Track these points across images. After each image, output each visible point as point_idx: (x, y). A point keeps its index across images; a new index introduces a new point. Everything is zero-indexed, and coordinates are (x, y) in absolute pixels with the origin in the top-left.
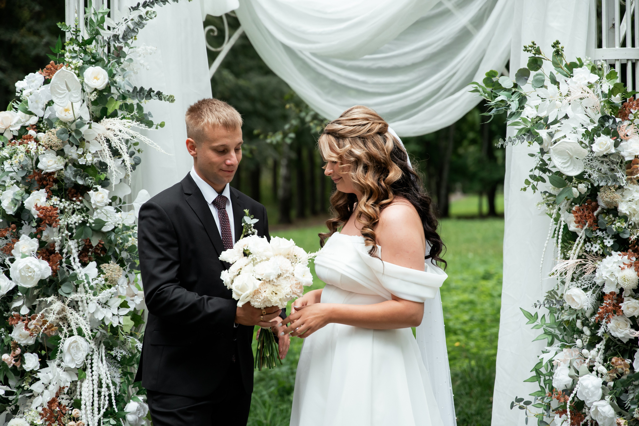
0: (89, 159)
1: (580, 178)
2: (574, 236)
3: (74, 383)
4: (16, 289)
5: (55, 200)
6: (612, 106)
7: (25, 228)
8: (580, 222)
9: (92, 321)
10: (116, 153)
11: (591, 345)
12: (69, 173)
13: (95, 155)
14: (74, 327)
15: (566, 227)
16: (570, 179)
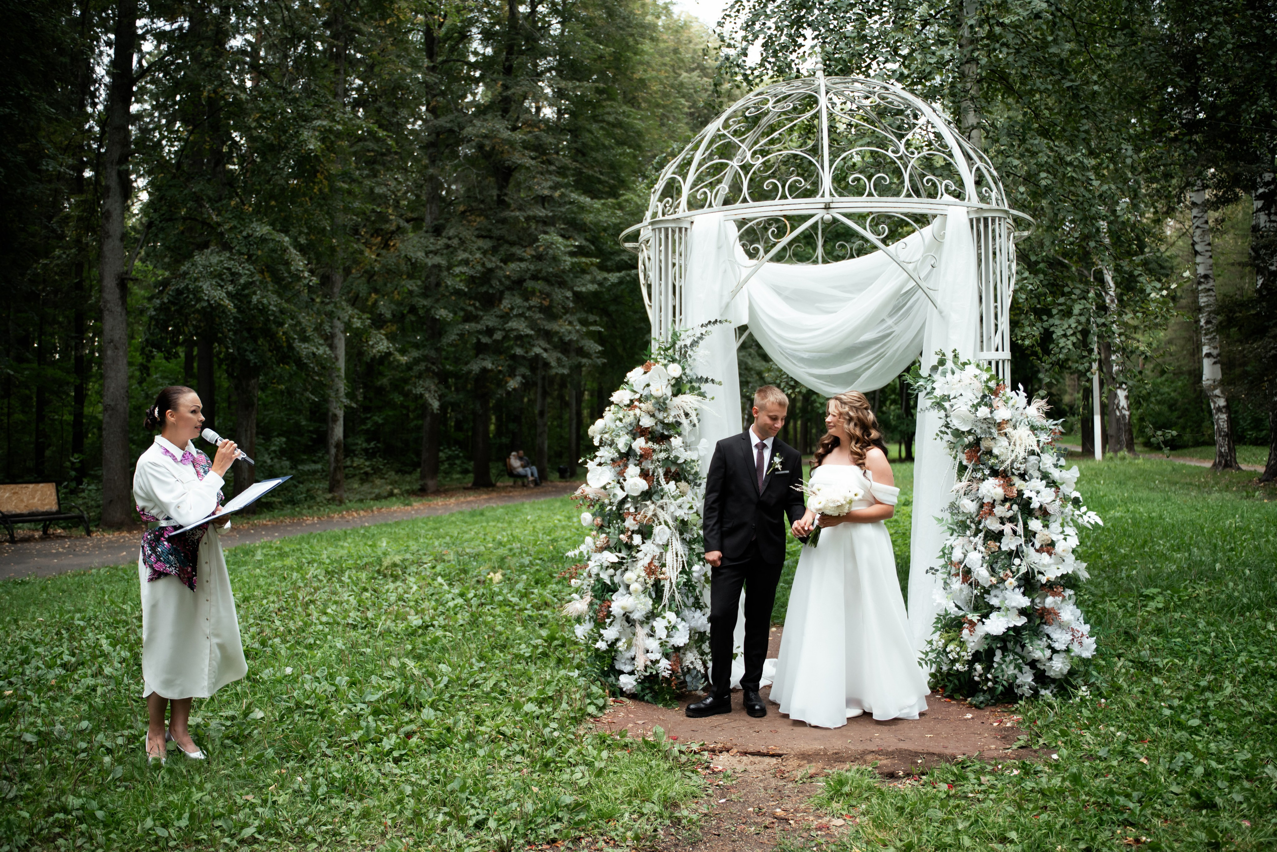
0: (671, 419)
1: (969, 432)
2: (966, 467)
3: (661, 554)
4: (627, 496)
5: (650, 444)
6: (990, 389)
7: (632, 460)
8: (969, 459)
9: (672, 517)
10: (687, 415)
11: (975, 535)
12: (659, 428)
13: (675, 417)
14: (662, 520)
15: (961, 463)
16: (963, 433)
